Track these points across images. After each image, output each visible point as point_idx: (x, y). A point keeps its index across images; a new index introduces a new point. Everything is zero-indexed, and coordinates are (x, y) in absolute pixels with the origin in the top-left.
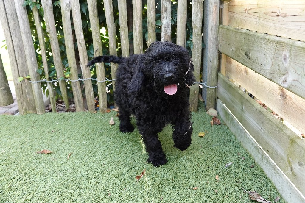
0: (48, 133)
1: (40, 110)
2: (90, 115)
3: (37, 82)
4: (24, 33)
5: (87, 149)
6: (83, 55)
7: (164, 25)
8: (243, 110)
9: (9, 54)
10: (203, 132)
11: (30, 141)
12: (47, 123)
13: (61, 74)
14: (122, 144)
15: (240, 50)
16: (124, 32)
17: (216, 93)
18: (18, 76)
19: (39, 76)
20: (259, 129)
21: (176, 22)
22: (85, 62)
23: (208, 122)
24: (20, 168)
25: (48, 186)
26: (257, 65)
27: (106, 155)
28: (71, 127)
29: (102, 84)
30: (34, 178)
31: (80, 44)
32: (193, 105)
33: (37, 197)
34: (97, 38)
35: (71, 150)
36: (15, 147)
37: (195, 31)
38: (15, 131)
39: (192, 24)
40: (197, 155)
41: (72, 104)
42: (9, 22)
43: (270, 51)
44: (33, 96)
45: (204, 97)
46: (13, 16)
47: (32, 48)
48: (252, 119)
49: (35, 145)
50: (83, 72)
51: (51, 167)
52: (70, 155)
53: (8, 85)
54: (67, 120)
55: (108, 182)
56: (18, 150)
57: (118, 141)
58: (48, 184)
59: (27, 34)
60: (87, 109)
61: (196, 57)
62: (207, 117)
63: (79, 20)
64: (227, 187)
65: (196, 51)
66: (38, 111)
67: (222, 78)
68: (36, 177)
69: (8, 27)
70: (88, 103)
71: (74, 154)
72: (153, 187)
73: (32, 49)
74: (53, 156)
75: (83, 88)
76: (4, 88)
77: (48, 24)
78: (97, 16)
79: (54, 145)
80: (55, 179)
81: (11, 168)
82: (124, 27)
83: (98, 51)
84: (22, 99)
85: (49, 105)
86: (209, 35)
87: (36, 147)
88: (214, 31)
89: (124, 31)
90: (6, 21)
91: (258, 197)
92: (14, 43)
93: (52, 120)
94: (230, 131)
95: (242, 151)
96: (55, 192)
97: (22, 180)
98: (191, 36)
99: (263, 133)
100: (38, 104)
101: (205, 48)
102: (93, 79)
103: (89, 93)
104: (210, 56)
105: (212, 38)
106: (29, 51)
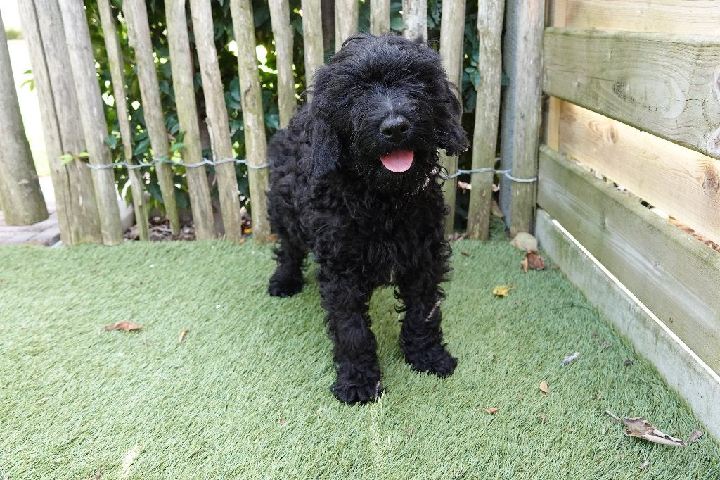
0: (130, 287)
1: (112, 235)
2: (229, 248)
3: (105, 166)
4: (74, 47)
5: (225, 321)
6: (216, 103)
7: (410, 29)
8: (604, 228)
9: (40, 99)
10: (504, 286)
11: (89, 302)
12: (129, 264)
13: (162, 148)
14: (308, 311)
15: (600, 81)
16: (315, 48)
17: (534, 196)
18: (60, 152)
19: (110, 153)
20: (648, 268)
21: (440, 22)
22: (219, 118)
23: (515, 263)
24: (65, 362)
25: (134, 402)
26: (646, 111)
27: (271, 335)
28: (186, 273)
29: (259, 173)
30: (101, 383)
31: (208, 75)
32: (478, 225)
33: (107, 424)
34: (249, 62)
35: (186, 323)
36: (54, 316)
37: (484, 43)
38: (52, 281)
39: (479, 26)
40: (492, 336)
41: (185, 228)
42: (41, 21)
43: (681, 71)
44: (96, 201)
45: (504, 206)
46: (50, 6)
47: (94, 84)
48: (628, 249)
49: (99, 312)
50: (214, 144)
51: (141, 360)
52: (185, 335)
53: (35, 176)
54: (175, 259)
55: (280, 393)
56: (60, 323)
57: (299, 305)
58: (133, 398)
59: (81, 49)
60: (223, 232)
61: (488, 106)
62: (513, 254)
63: (205, 18)
64: (570, 409)
65: (487, 92)
66: (107, 237)
67: (551, 158)
68: (103, 381)
69: (37, 34)
70: (224, 218)
71: (194, 333)
72: (389, 407)
73: (92, 86)
74: (143, 337)
75: (214, 183)
76: (27, 182)
77: (133, 26)
78: (248, 8)
79: (145, 312)
80: (150, 387)
81: (45, 362)
82: (315, 35)
83: (250, 92)
84: (69, 208)
85: (131, 228)
86: (518, 54)
87: (103, 316)
88: (532, 43)
89: (315, 45)
90: (32, 20)
91: (649, 431)
92: (50, 71)
93: (140, 257)
94: (569, 284)
95: (601, 328)
96: (152, 414)
97: (71, 387)
98: (474, 58)
99: (658, 277)
100: (106, 220)
101: (509, 86)
102: (239, 161)
103: (228, 194)
104: (520, 104)
105: (526, 60)
106: (87, 93)
